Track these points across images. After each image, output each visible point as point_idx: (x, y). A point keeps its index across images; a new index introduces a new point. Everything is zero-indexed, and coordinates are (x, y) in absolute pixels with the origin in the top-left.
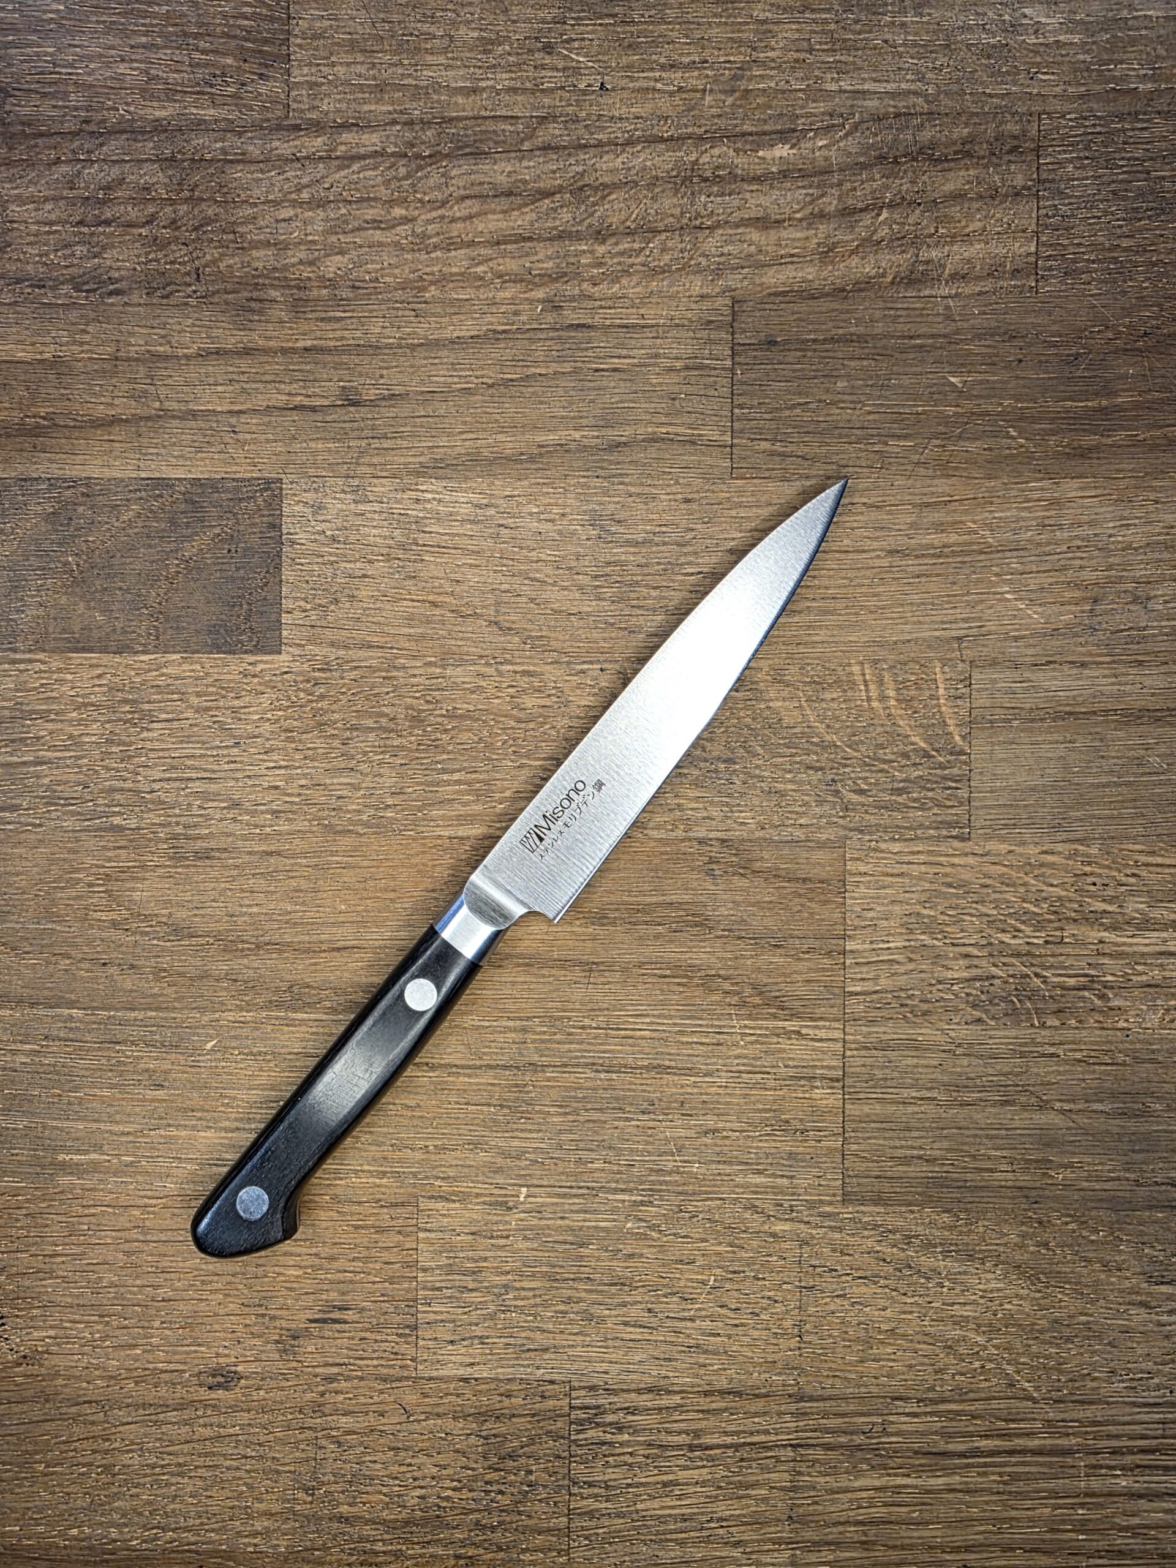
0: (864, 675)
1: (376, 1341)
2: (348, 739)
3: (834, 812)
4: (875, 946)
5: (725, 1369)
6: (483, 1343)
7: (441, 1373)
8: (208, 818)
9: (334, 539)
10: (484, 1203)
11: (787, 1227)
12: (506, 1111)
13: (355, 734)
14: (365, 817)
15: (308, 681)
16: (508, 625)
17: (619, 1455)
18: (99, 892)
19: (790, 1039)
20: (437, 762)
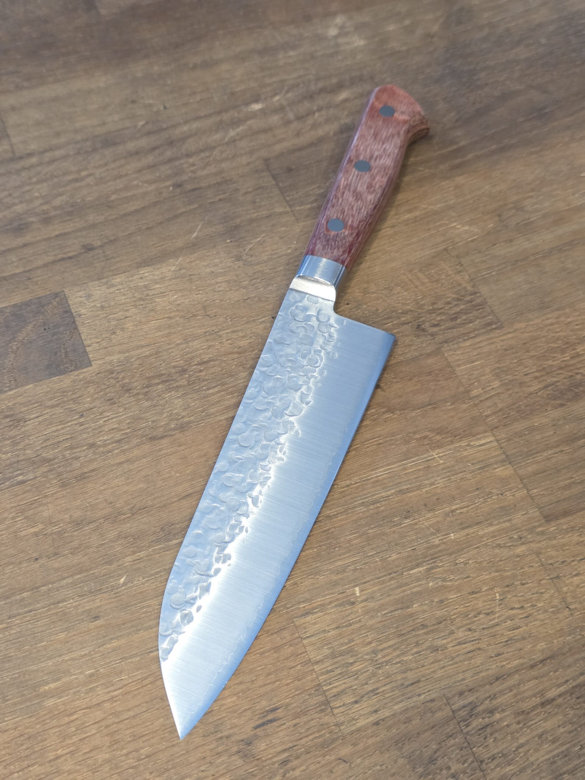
0: (407, 278)
1: (306, 723)
2: (147, 392)
3: (427, 339)
4: (486, 390)
5: (534, 646)
6: (377, 694)
7: (359, 725)
8: (77, 458)
9: (102, 307)
10: (336, 606)
11: (524, 548)
12: (324, 547)
13: (150, 388)
14: (173, 426)
15: (113, 373)
16: (214, 315)
17: (501, 729)
18: (20, 520)
19: (466, 450)
20: (203, 387)
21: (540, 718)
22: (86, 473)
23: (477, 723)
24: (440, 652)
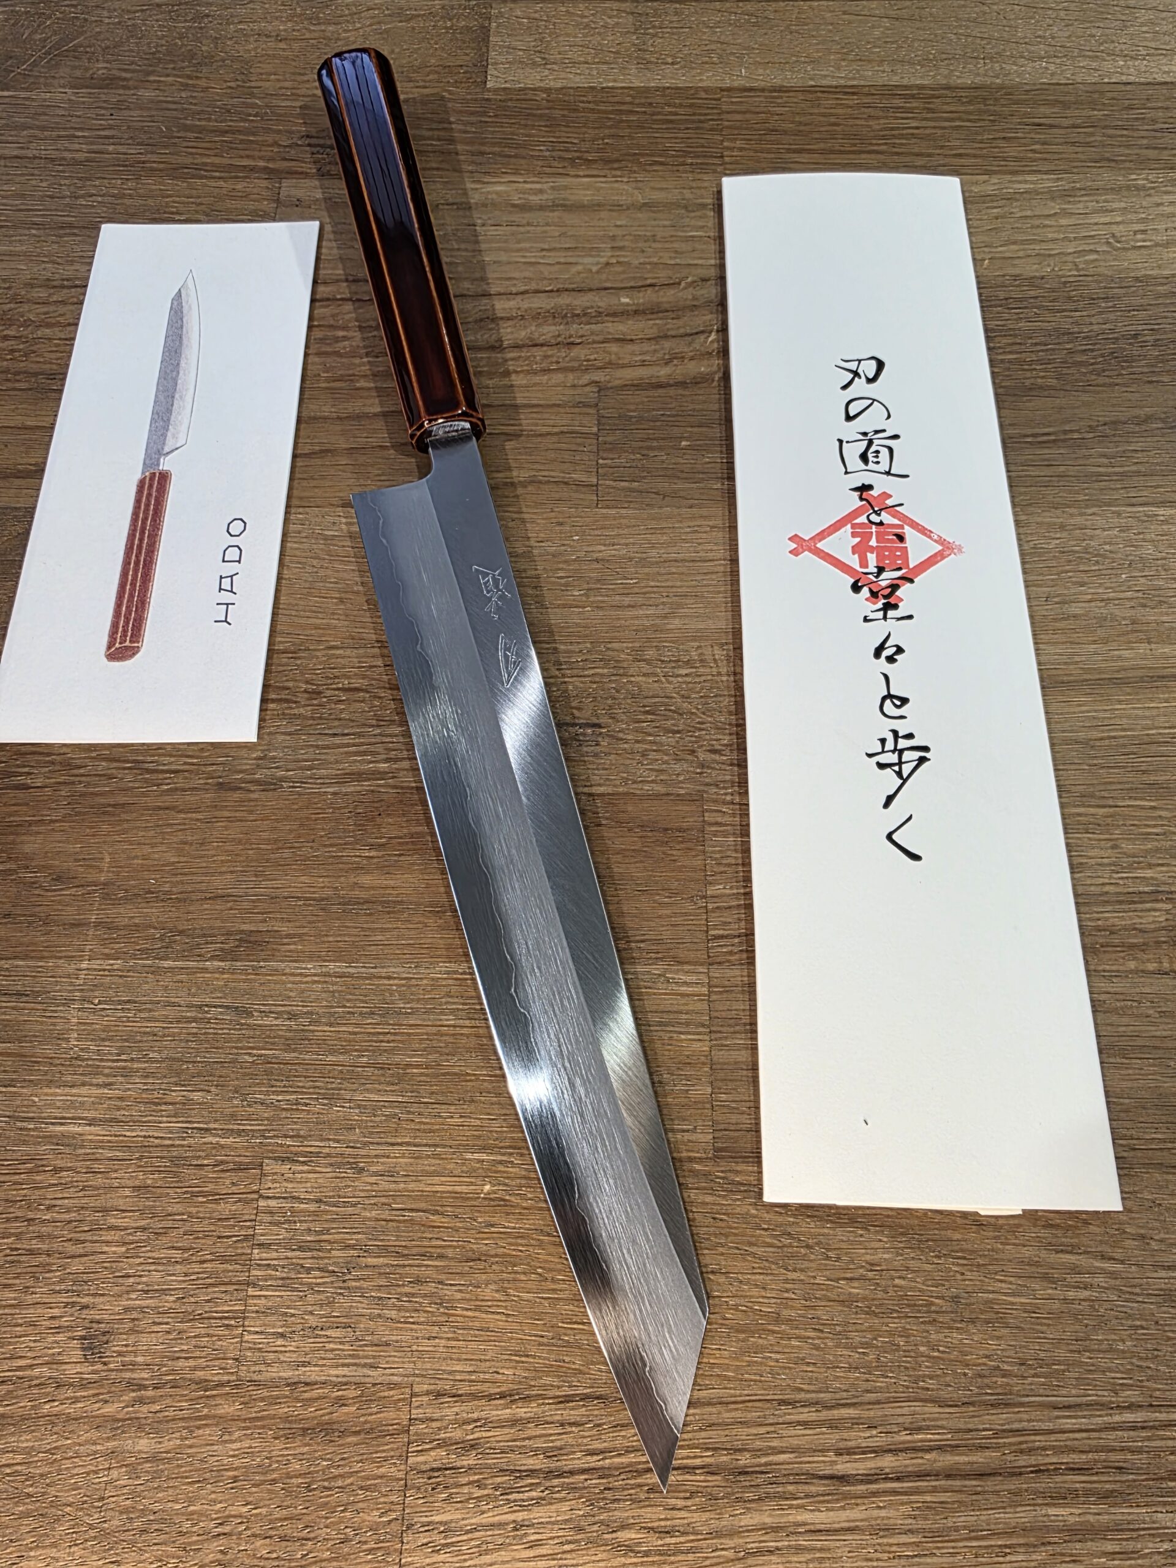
3: (691, 769)
7: (267, 1376)
21: (534, 1494)
22: (109, 805)
23: (435, 1457)
24: (442, 1310)
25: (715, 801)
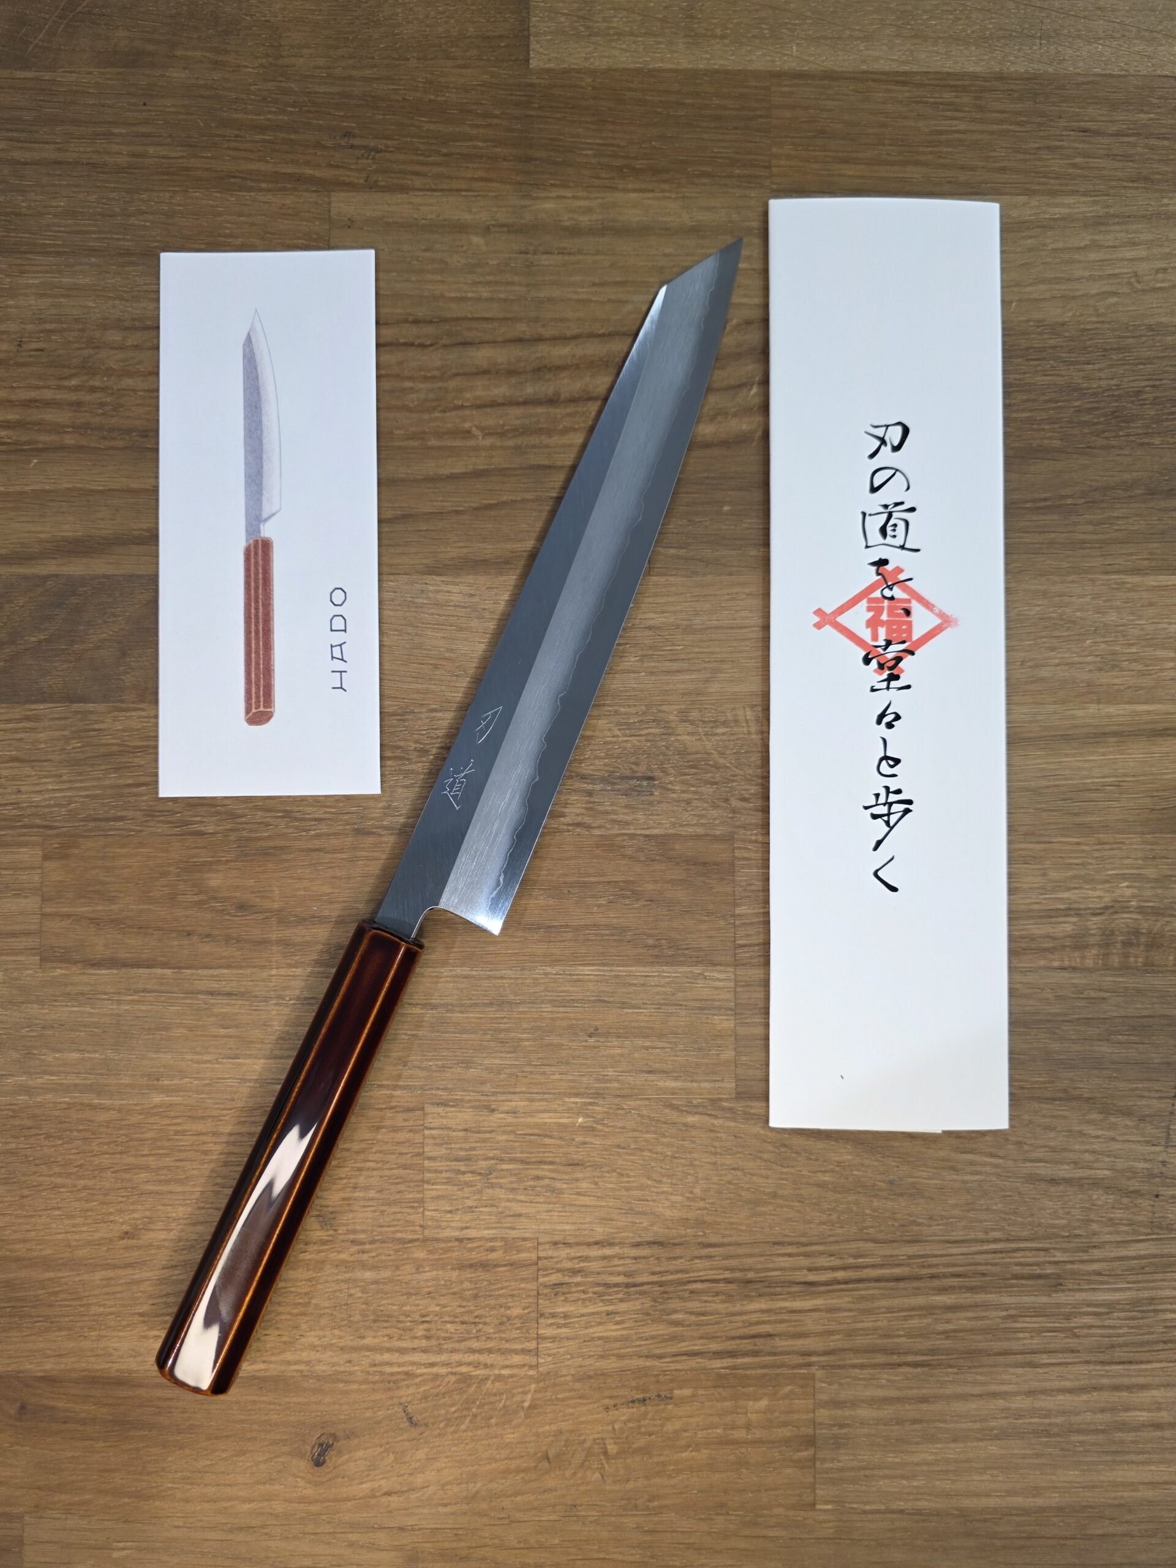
25: (743, 840)
